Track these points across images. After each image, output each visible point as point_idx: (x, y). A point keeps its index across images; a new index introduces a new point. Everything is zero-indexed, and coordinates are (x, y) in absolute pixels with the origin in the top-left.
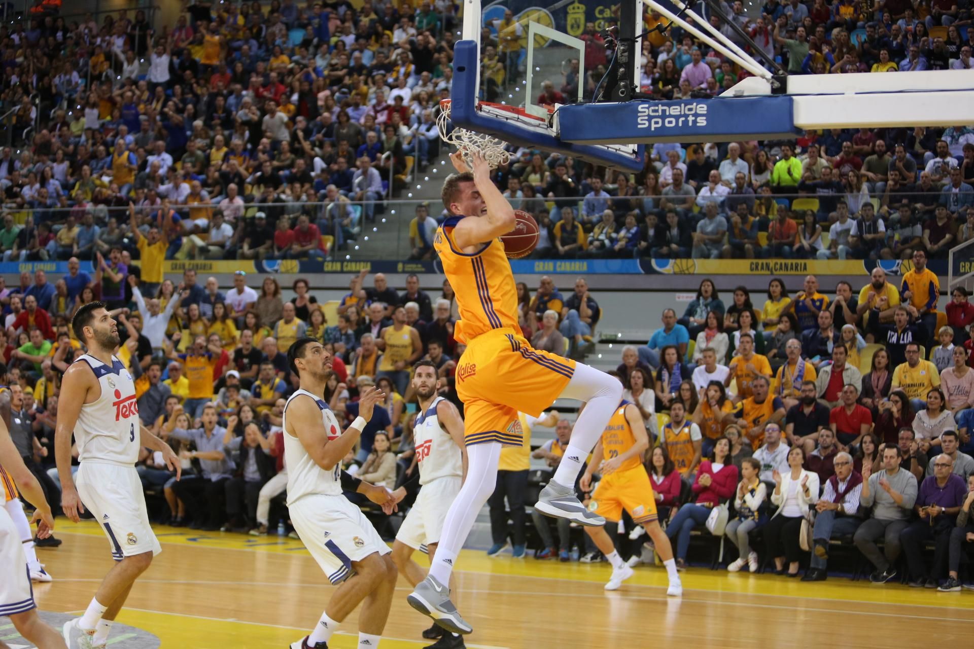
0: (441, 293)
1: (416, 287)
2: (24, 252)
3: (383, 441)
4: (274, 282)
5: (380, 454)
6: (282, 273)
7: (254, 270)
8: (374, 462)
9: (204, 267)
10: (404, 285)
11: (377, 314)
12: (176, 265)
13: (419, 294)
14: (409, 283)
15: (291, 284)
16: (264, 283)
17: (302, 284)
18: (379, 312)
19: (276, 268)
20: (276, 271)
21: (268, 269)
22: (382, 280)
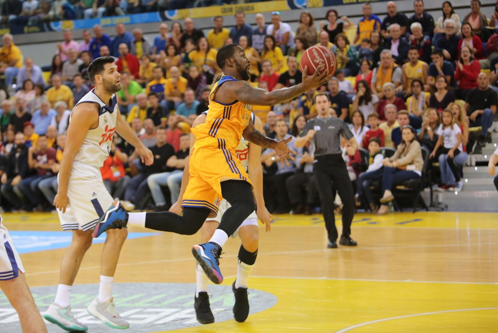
0: (441, 13)
1: (422, 9)
2: (102, 9)
3: (408, 133)
4: (309, 15)
5: (407, 143)
6: (310, 8)
7: (287, 7)
8: (403, 150)
9: (248, 9)
10: (412, 8)
11: (396, 33)
12: (225, 9)
13: (424, 15)
14: (417, 6)
15: (324, 16)
16: (301, 17)
17: (332, 14)
18: (397, 31)
19: (305, 4)
20: (305, 7)
21: (298, 6)
22: (393, 7)
